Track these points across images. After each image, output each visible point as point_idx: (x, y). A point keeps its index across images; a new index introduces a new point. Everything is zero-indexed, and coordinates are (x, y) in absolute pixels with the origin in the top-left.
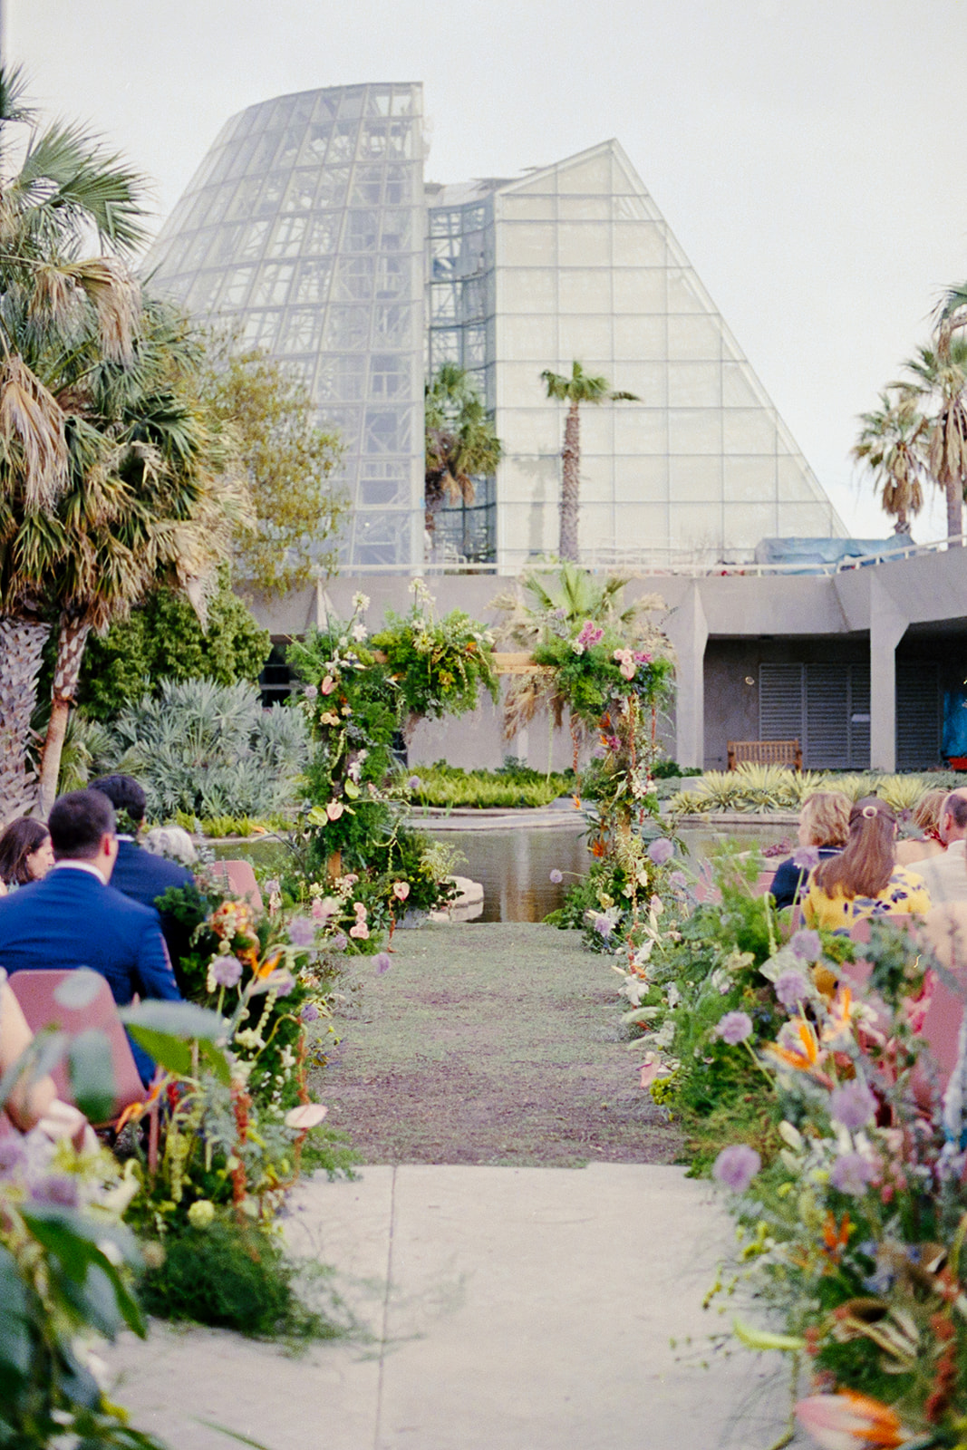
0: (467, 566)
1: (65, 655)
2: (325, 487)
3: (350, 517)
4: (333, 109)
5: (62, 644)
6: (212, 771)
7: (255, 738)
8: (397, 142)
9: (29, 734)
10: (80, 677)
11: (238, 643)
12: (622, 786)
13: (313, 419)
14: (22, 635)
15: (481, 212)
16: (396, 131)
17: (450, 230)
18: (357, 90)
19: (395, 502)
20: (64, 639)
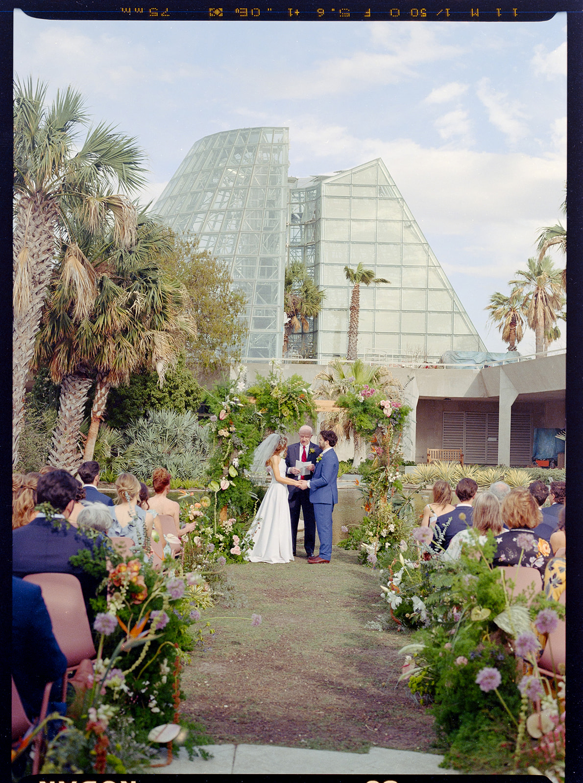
0: (302, 360)
1: (99, 395)
2: (235, 321)
3: (247, 335)
4: (245, 139)
5: (98, 390)
6: (173, 456)
7: (195, 440)
8: (276, 156)
9: (79, 434)
10: (106, 406)
11: (188, 394)
12: (382, 475)
13: (232, 288)
14: (77, 385)
15: (315, 192)
16: (275, 151)
17: (300, 200)
18: (257, 131)
19: (269, 328)
20: (98, 388)
